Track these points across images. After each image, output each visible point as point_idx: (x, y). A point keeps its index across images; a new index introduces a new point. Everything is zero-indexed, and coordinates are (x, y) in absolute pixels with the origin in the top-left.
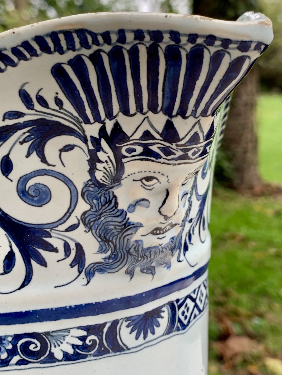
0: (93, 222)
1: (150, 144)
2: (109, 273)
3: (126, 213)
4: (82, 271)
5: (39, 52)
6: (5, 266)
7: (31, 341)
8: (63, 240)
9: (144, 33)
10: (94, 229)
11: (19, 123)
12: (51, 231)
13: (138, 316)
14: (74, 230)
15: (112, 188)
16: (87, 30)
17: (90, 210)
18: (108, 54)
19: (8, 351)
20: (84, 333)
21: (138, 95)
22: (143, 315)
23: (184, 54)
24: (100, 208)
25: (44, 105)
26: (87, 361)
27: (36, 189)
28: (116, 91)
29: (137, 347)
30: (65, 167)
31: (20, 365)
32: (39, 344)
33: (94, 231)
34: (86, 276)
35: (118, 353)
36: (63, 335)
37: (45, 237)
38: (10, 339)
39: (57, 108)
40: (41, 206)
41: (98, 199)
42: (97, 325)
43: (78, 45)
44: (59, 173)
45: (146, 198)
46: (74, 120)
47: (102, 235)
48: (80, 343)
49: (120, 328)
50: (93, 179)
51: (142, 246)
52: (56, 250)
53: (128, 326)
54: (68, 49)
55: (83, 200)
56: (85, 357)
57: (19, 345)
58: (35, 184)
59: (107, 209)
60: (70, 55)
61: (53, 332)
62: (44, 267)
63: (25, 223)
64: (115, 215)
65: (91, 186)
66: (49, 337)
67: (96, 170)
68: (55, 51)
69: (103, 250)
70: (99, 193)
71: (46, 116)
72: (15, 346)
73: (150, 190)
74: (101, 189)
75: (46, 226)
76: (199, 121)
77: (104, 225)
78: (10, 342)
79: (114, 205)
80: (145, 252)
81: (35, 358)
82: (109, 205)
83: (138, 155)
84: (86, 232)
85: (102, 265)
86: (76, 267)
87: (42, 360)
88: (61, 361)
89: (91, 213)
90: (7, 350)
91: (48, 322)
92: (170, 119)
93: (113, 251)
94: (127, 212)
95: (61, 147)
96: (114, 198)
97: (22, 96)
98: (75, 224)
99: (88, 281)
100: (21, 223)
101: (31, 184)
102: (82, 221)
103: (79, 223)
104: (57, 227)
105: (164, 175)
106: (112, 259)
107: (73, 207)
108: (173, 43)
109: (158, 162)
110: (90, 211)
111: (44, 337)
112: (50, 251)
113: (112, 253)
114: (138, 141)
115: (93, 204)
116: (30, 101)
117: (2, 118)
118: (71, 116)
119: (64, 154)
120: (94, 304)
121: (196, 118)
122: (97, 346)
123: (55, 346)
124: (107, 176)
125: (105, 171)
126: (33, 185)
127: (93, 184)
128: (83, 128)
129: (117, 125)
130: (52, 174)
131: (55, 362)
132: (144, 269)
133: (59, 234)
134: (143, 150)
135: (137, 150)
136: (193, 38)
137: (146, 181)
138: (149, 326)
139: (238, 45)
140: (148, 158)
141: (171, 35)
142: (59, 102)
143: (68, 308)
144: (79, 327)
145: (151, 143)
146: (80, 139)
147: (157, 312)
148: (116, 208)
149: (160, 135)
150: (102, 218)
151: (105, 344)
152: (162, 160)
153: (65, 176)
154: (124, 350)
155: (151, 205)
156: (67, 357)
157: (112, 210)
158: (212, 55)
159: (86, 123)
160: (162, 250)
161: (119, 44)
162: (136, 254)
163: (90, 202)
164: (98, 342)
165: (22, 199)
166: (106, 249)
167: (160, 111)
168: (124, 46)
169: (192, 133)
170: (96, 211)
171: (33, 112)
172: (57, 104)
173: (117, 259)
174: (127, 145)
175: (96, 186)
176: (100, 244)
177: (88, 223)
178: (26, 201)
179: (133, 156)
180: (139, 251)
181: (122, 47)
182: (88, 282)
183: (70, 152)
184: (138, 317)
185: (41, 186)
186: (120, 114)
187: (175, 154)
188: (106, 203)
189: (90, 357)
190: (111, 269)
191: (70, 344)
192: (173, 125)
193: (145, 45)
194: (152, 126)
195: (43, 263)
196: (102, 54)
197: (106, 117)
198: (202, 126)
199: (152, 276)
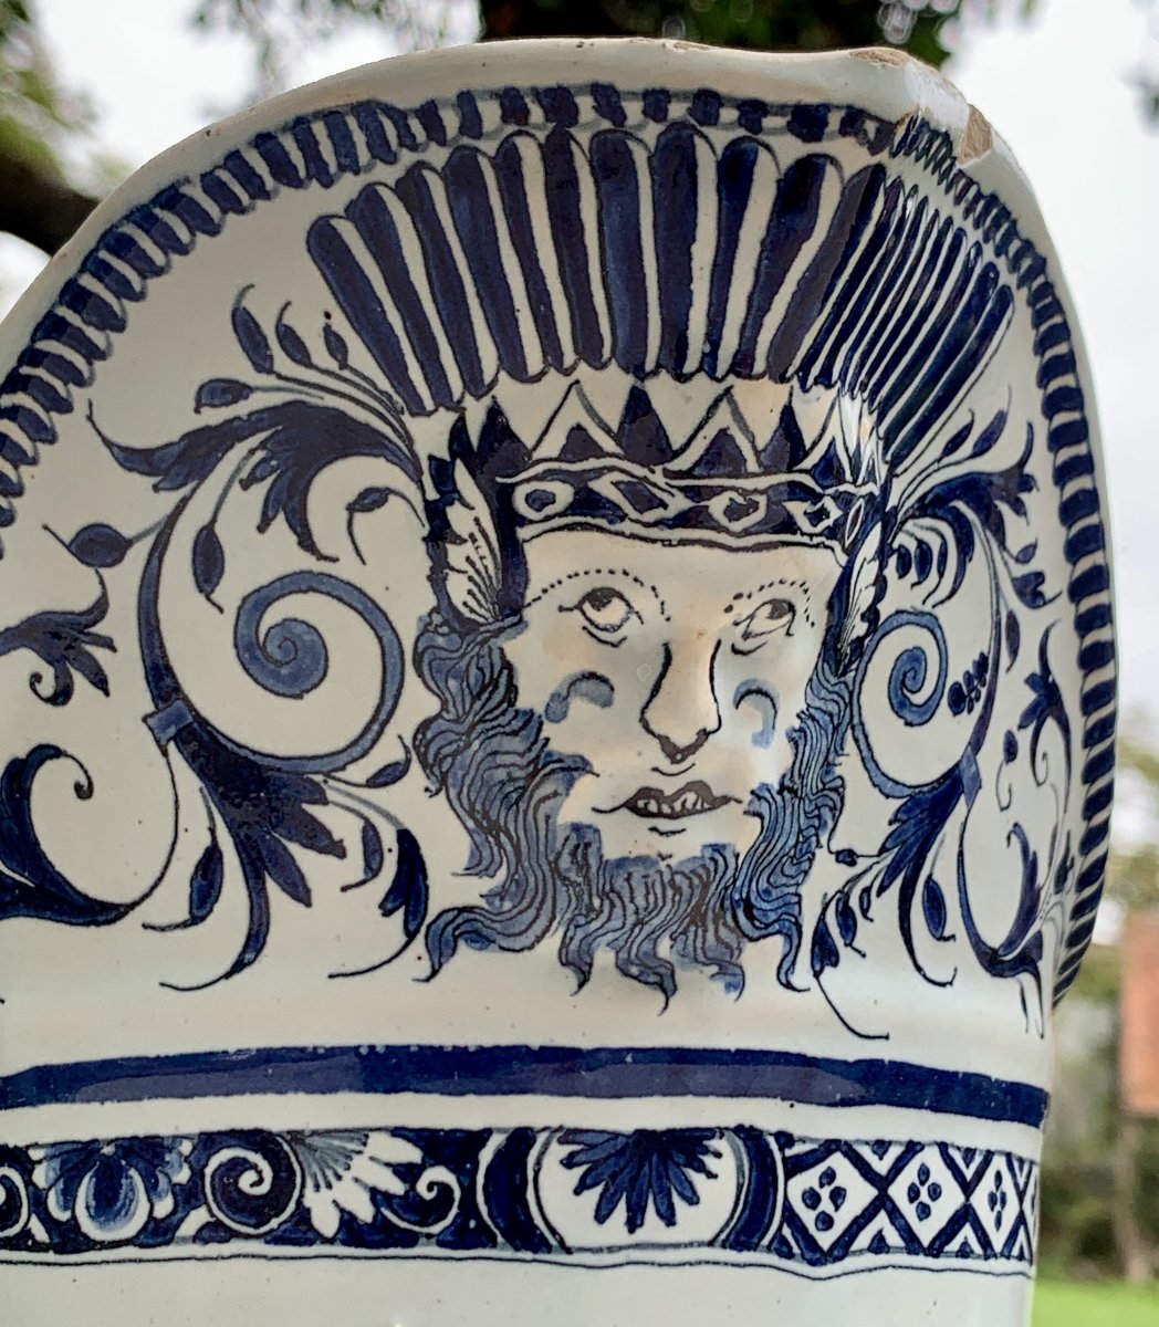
0: (450, 759)
1: (592, 475)
2: (503, 949)
3: (541, 724)
4: (417, 931)
5: (270, 183)
6: (195, 897)
7: (245, 1160)
8: (361, 815)
9: (522, 98)
10: (454, 787)
11: (238, 418)
12: (325, 782)
13: (607, 1136)
14: (394, 781)
15: (498, 633)
16: (379, 104)
17: (438, 716)
18: (443, 176)
19: (175, 1189)
20: (413, 1154)
21: (542, 308)
22: (628, 1137)
23: (640, 157)
24: (467, 707)
25: (299, 357)
26: (414, 1258)
27: (286, 639)
28: (478, 294)
29: (599, 1250)
30: (364, 563)
31: (206, 1242)
32: (268, 1174)
33: (453, 792)
34: (429, 951)
35: (528, 1255)
36: (344, 1148)
37: (309, 802)
38: (186, 1147)
39: (333, 365)
40: (299, 696)
41: (463, 677)
42: (458, 1135)
43: (364, 155)
44: (348, 584)
45: (600, 672)
46: (381, 402)
47: (478, 807)
48: (396, 1187)
49: (539, 1163)
50: (444, 604)
51: (599, 849)
52: (338, 850)
53: (569, 1163)
54: (342, 168)
55: (419, 681)
56: (409, 1240)
57: (209, 1171)
58: (285, 620)
59: (487, 709)
60: (348, 187)
61: (314, 1133)
62: (301, 907)
63: (254, 752)
64: (508, 729)
65: (440, 630)
66: (300, 1149)
67: (447, 571)
68: (309, 177)
69: (485, 863)
70: (463, 656)
71: (307, 394)
72: (198, 1174)
73: (613, 645)
74: (469, 639)
75: (311, 763)
76: (728, 390)
77: (481, 771)
78: (187, 1159)
79: (506, 693)
80: (612, 877)
81: (253, 1221)
82: (491, 693)
83: (560, 515)
84: (428, 794)
85: (482, 919)
86: (399, 915)
87: (272, 1231)
88: (331, 1241)
89: (444, 728)
90: (175, 1185)
91: (301, 1096)
92: (639, 384)
93: (513, 869)
94: (543, 718)
95: (351, 497)
96: (506, 672)
97: (239, 329)
98: (397, 763)
99: (433, 966)
100: (242, 753)
101: (273, 623)
102: (418, 753)
103: (408, 761)
104: (343, 768)
105: (642, 584)
106: (512, 900)
107: (389, 703)
108: (606, 124)
109: (617, 533)
110: (440, 721)
111: (286, 1147)
112: (321, 851)
113: (510, 877)
114: (555, 465)
115: (448, 695)
116: (262, 344)
117: (193, 404)
118: (371, 389)
119: (359, 517)
120: (448, 1053)
121: (719, 381)
122: (454, 1211)
123: (317, 1187)
124: (480, 591)
125: (471, 572)
126: (277, 625)
127: (445, 623)
128: (407, 432)
129: (495, 412)
130: (329, 589)
131: (310, 1243)
132: (629, 961)
133: (349, 795)
134: (576, 494)
135: (557, 499)
136: (656, 101)
137: (593, 607)
138: (650, 1186)
139: (789, 118)
140: (589, 519)
141: (596, 100)
142: (336, 345)
143: (364, 1051)
144: (397, 1129)
145: (594, 470)
146: (402, 469)
147: (689, 1146)
148: (512, 704)
149: (616, 438)
150: (476, 745)
151: (483, 1209)
152: (627, 527)
153: (365, 595)
154: (549, 1249)
155: (617, 696)
156: (352, 1232)
157: (501, 709)
158: (720, 157)
159: (413, 415)
160: (672, 879)
161: (466, 141)
162: (580, 880)
163: (438, 687)
164: (457, 1194)
165: (247, 670)
166: (492, 861)
167: (610, 359)
168: (482, 145)
169: (710, 431)
170: (457, 721)
171: (271, 381)
172: (332, 353)
173: (523, 897)
174: (528, 480)
175: (453, 630)
176: (475, 843)
177: (435, 760)
178: (260, 679)
179: (548, 518)
180: (588, 867)
181: (477, 150)
182: (434, 973)
183: (378, 513)
184: (608, 1140)
185: (300, 629)
186: (503, 376)
187: (665, 506)
188: (483, 688)
189: (427, 1245)
190: (509, 936)
191: (365, 1186)
192: (648, 403)
193: (532, 136)
194: (590, 410)
195: (300, 892)
196: (427, 174)
197: (466, 387)
198: (742, 409)
199: (661, 997)
